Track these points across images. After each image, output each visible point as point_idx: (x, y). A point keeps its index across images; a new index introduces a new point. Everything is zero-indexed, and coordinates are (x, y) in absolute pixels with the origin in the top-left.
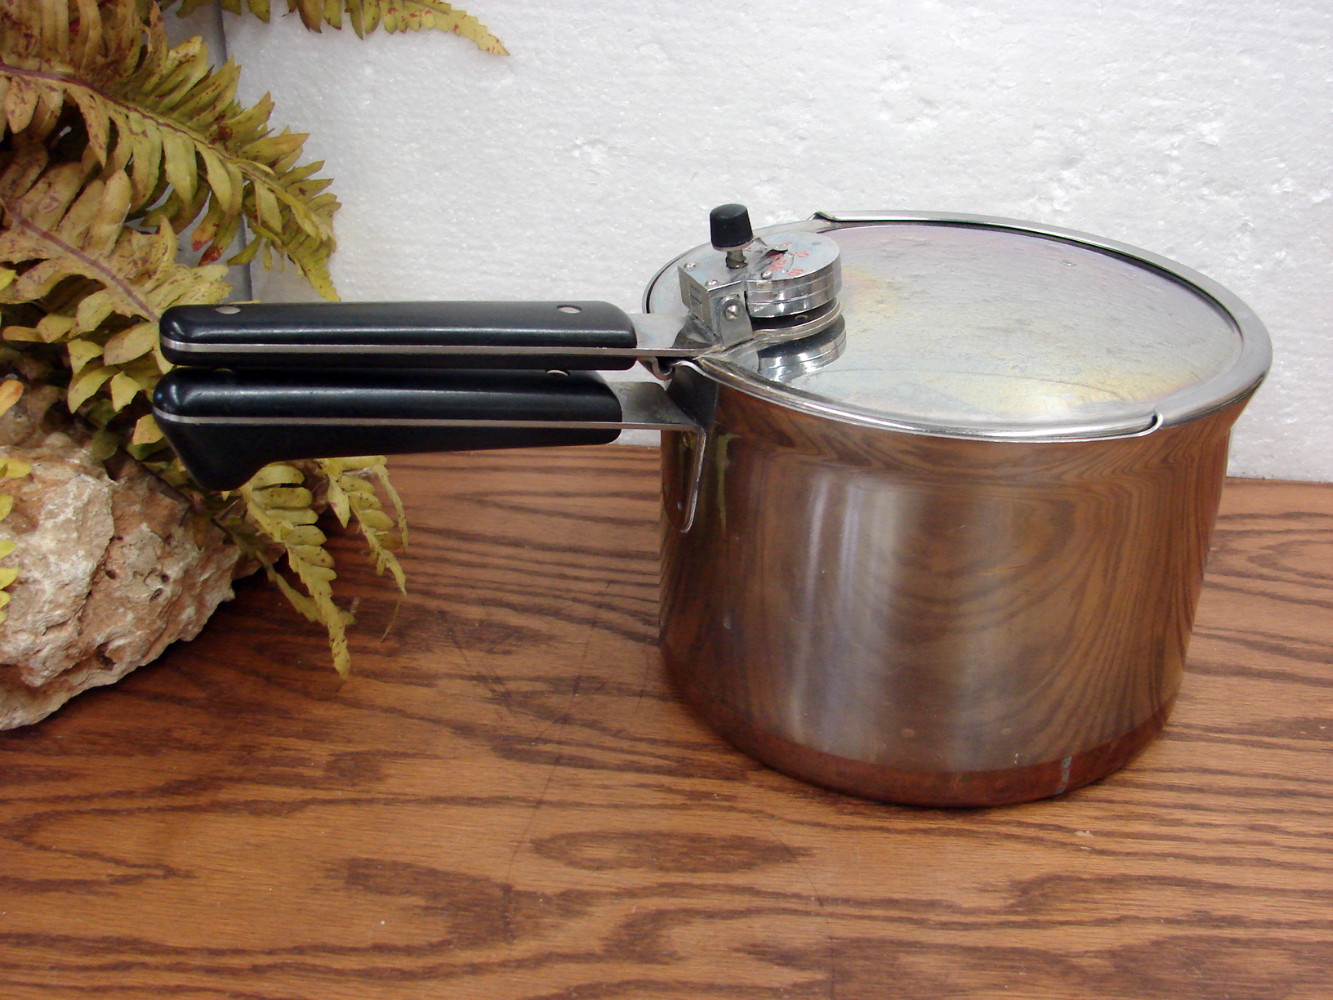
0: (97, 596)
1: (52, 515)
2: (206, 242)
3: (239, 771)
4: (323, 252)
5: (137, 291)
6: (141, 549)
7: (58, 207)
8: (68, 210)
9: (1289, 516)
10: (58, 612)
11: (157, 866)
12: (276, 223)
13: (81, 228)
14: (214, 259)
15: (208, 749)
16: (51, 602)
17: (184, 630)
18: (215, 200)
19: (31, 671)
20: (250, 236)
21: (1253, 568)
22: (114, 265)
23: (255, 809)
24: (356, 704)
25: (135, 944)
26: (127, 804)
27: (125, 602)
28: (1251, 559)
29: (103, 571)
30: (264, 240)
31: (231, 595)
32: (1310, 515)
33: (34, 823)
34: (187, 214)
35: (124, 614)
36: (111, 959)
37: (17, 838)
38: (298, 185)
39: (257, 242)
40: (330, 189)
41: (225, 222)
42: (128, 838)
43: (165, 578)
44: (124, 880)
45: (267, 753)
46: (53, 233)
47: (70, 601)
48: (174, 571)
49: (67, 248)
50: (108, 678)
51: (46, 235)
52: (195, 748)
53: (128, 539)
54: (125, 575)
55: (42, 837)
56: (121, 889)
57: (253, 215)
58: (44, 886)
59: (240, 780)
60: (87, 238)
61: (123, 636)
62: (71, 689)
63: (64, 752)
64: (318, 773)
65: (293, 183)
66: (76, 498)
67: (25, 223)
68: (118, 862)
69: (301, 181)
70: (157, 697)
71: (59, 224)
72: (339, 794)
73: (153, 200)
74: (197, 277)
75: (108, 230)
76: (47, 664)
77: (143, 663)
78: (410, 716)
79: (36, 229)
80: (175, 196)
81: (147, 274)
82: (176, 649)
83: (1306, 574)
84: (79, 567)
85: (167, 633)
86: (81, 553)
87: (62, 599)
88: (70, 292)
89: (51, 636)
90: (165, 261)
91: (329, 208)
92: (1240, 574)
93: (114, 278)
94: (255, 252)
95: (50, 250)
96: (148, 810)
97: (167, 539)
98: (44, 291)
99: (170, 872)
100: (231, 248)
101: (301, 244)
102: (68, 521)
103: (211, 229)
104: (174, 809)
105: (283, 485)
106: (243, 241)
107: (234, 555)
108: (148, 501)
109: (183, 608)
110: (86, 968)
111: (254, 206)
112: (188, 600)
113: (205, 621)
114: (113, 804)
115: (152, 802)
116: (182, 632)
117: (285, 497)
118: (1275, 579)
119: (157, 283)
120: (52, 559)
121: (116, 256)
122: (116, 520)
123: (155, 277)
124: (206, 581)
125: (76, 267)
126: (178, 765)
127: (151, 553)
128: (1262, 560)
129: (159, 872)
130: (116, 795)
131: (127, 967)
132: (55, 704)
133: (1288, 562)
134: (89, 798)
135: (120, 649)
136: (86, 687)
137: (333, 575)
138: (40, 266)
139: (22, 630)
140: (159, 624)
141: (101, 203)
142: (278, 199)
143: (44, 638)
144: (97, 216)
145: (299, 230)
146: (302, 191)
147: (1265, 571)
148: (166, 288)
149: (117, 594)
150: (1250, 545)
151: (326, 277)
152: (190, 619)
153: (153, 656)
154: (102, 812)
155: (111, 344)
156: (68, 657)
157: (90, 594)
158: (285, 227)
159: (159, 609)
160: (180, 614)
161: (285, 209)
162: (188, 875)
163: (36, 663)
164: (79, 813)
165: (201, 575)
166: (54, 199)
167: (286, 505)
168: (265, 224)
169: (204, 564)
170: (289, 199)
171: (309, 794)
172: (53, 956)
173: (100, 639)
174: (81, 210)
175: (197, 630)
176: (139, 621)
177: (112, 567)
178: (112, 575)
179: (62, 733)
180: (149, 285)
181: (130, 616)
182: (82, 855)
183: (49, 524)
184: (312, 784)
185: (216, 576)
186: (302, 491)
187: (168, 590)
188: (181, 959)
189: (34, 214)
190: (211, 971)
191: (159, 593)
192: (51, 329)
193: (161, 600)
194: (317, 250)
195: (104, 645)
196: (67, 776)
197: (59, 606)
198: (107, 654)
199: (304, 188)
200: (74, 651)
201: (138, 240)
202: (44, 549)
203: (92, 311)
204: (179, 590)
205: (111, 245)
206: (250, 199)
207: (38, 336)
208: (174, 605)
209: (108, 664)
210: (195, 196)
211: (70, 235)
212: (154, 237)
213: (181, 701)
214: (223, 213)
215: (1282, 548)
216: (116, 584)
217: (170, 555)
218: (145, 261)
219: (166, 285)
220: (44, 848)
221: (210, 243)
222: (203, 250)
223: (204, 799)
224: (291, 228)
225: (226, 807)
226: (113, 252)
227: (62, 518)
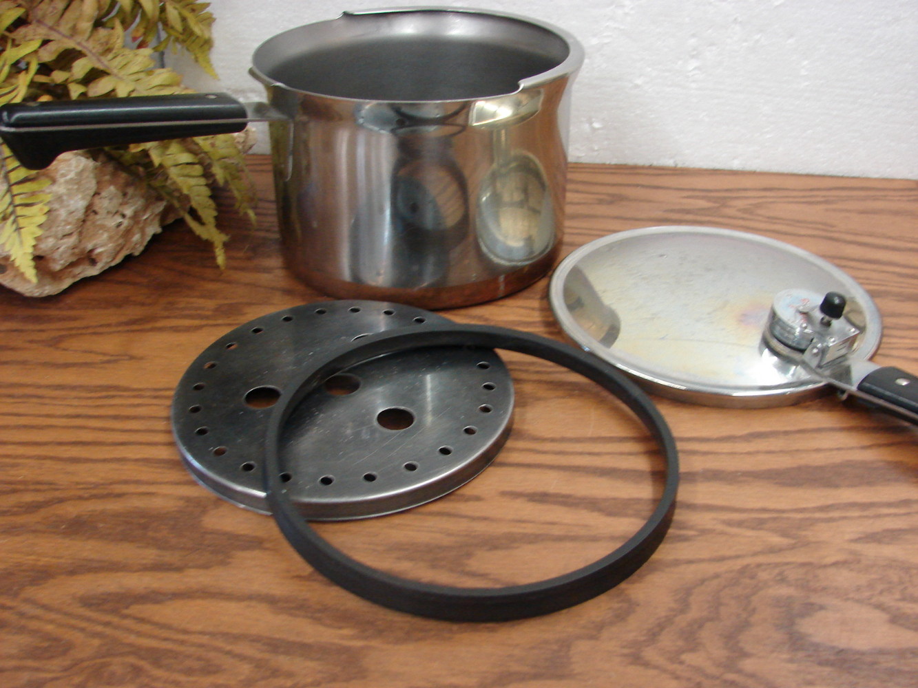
0: (88, 223)
1: (63, 175)
2: (139, 37)
3: (166, 314)
4: (206, 47)
5: (103, 59)
6: (111, 199)
7: (56, 13)
8: (62, 15)
9: (765, 189)
10: (68, 227)
11: (126, 355)
12: (179, 26)
13: (70, 25)
14: (146, 47)
15: (149, 305)
16: (65, 221)
17: (134, 248)
18: (144, 14)
19: (54, 260)
20: (163, 35)
21: (739, 214)
22: (90, 45)
23: (176, 329)
24: (229, 282)
25: (117, 388)
26: (107, 330)
27: (102, 227)
28: (739, 210)
29: (90, 210)
30: (172, 38)
31: (159, 230)
32: (779, 189)
33: (60, 339)
34: (129, 19)
35: (102, 234)
36: (104, 394)
37: (51, 346)
38: (190, 6)
39: (168, 39)
40: (208, 10)
41: (150, 26)
42: (110, 344)
43: (124, 216)
44: (108, 362)
45: (182, 305)
46: (56, 27)
47: (75, 221)
48: (129, 212)
49: (64, 36)
50: (94, 271)
51: (51, 28)
52: (143, 304)
53: (104, 194)
54: (102, 212)
55: (63, 345)
56: (107, 365)
57: (166, 23)
58: (66, 366)
59: (168, 317)
60: (74, 31)
61: (102, 246)
62: (74, 276)
63: (71, 308)
64: (210, 313)
65: (188, 5)
66: (77, 167)
67: (40, 22)
68: (104, 354)
69: (191, 4)
70: (121, 283)
71: (58, 22)
72: (220, 322)
73: (108, 13)
74: (136, 55)
75: (86, 25)
76: (64, 256)
77: (113, 264)
78: (260, 286)
79: (45, 25)
80: (121, 10)
81: (109, 50)
82: (129, 258)
83: (768, 218)
84: (78, 203)
85: (125, 249)
86: (80, 196)
87: (70, 220)
88: (67, 58)
89: (65, 240)
90: (119, 43)
91: (209, 21)
92: (730, 217)
93: (90, 51)
94: (167, 45)
95: (53, 36)
96: (119, 332)
97: (125, 195)
98: (53, 57)
99: (132, 358)
100: (152, 41)
101: (193, 42)
102: (71, 179)
103: (142, 30)
104: (133, 331)
105: (188, 164)
106: (159, 37)
107: (160, 207)
108: (114, 175)
109: (133, 235)
110: (91, 398)
111: (166, 18)
112: (136, 229)
113: (145, 243)
114: (101, 330)
115: (120, 329)
116: (132, 249)
117: (188, 170)
118: (751, 220)
119: (115, 55)
120: (65, 198)
121: (92, 39)
122: (98, 183)
123: (114, 51)
124: (146, 219)
125: (70, 44)
126: (133, 312)
127: (116, 201)
128: (745, 211)
129: (127, 358)
130: (101, 326)
131: (113, 397)
132: (66, 284)
133: (760, 212)
134: (87, 328)
135: (100, 254)
136: (82, 276)
137: (215, 214)
138: (51, 43)
139: (50, 236)
140: (121, 241)
141: (81, 10)
142: (180, 14)
143: (62, 241)
144: (80, 18)
145: (192, 33)
146: (193, 10)
147: (745, 216)
148: (119, 59)
149: (98, 223)
150: (740, 204)
151: (208, 62)
152: (138, 242)
153: (118, 260)
154: (95, 333)
155: (92, 85)
156: (73, 254)
157: (84, 221)
158: (184, 30)
159: (121, 233)
160: (132, 237)
161: (184, 19)
162: (142, 358)
163: (56, 255)
164: (81, 334)
165: (144, 215)
166: (55, 8)
167: (189, 174)
168: (172, 28)
169: (145, 208)
170: (186, 13)
171: (204, 322)
172: (74, 394)
173: (90, 247)
174: (70, 15)
175: (141, 249)
176: (111, 238)
177: (96, 208)
178: (95, 213)
179: (70, 300)
180: (110, 56)
181: (105, 236)
182: (85, 352)
183: (62, 180)
184: (207, 318)
185: (152, 217)
186: (198, 167)
187: (126, 222)
188: (140, 393)
189: (44, 16)
190: (156, 397)
191: (119, 225)
192: (58, 76)
193: (122, 227)
194: (202, 46)
195: (91, 251)
196: (75, 319)
197: (69, 224)
198: (94, 257)
199: (195, 8)
200: (76, 251)
201: (102, 32)
202: (60, 193)
203: (80, 68)
204: (132, 222)
205: (88, 34)
206: (163, 14)
207: (53, 80)
208: (128, 233)
209: (93, 262)
210: (133, 9)
211: (65, 28)
212: (112, 31)
213: (134, 284)
214: (148, 21)
215: (758, 206)
216: (98, 217)
217: (126, 203)
218: (107, 43)
219: (119, 57)
220: (65, 349)
221: (141, 39)
222: (137, 42)
223: (148, 326)
224: (187, 32)
225: (161, 329)
226: (89, 37)
227: (69, 177)
